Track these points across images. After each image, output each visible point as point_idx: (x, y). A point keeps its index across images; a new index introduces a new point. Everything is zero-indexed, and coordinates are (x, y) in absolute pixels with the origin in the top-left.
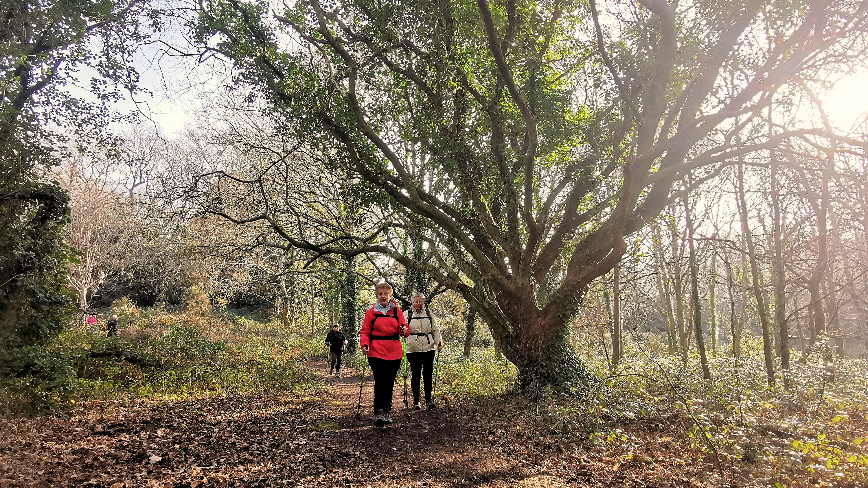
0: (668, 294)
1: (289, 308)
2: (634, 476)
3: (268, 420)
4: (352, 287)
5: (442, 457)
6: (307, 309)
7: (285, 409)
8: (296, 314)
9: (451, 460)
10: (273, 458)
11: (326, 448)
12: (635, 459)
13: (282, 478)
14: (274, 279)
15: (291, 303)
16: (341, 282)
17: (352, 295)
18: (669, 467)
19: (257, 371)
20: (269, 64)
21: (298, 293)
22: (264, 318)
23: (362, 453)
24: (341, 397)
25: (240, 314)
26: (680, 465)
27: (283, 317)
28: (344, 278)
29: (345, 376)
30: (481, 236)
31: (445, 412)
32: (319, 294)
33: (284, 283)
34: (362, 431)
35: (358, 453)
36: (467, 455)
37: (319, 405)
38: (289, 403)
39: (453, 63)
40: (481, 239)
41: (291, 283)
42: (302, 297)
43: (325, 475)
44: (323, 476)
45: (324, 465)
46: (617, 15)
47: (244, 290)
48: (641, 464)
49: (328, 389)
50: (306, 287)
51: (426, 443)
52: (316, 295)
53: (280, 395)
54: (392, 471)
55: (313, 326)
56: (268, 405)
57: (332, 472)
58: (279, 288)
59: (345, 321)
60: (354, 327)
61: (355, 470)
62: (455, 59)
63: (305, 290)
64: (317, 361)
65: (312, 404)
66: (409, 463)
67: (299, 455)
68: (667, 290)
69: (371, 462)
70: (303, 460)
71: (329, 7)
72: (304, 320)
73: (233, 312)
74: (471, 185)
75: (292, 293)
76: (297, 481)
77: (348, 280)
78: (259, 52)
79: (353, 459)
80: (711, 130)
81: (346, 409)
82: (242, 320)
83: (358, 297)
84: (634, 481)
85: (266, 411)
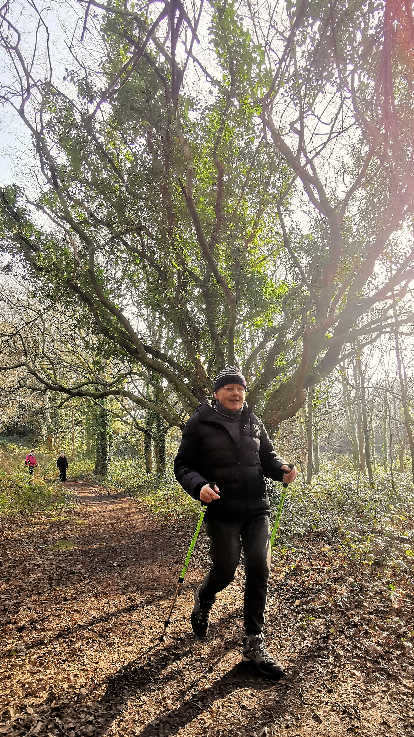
0: (353, 424)
1: (53, 436)
2: (293, 583)
3: (16, 541)
4: (104, 420)
5: (152, 571)
6: (69, 436)
7: (32, 530)
8: (59, 440)
9: (157, 574)
10: (9, 579)
11: (58, 567)
12: (298, 568)
13: (9, 600)
14: (40, 412)
15: (55, 431)
16: (96, 415)
17: (104, 427)
18: (321, 574)
19: (17, 494)
20: (25, 240)
21: (62, 424)
22: (31, 444)
23: (86, 571)
24: (85, 516)
25: (11, 441)
26: (329, 572)
27: (48, 443)
28: (98, 412)
29: (95, 494)
30: (198, 385)
31: (166, 529)
32: (79, 424)
33: (49, 415)
34: (94, 549)
35: (83, 571)
36: (171, 569)
37: (64, 524)
38: (38, 524)
39: (173, 249)
40: (197, 388)
41: (55, 416)
42: (65, 427)
43: (49, 594)
44: (47, 595)
45: (51, 584)
46: (308, 213)
47: (13, 421)
48: (301, 572)
49: (78, 508)
50: (68, 418)
51: (143, 558)
52: (76, 425)
53: (33, 516)
54: (107, 587)
55: (73, 451)
56: (20, 526)
57: (55, 590)
58: (45, 419)
59: (98, 447)
60: (106, 453)
61: (76, 587)
62: (175, 245)
63: (67, 421)
64: (75, 481)
65: (58, 524)
66: (123, 579)
67: (32, 575)
68: (352, 421)
69: (91, 579)
70: (34, 580)
71: (78, 195)
72: (66, 446)
73: (4, 439)
74: (189, 345)
75: (56, 423)
76: (22, 602)
77: (101, 414)
78: (15, 229)
79: (76, 577)
80: (369, 308)
81: (86, 528)
82: (12, 446)
83: (109, 428)
84: (292, 588)
85: (16, 532)
